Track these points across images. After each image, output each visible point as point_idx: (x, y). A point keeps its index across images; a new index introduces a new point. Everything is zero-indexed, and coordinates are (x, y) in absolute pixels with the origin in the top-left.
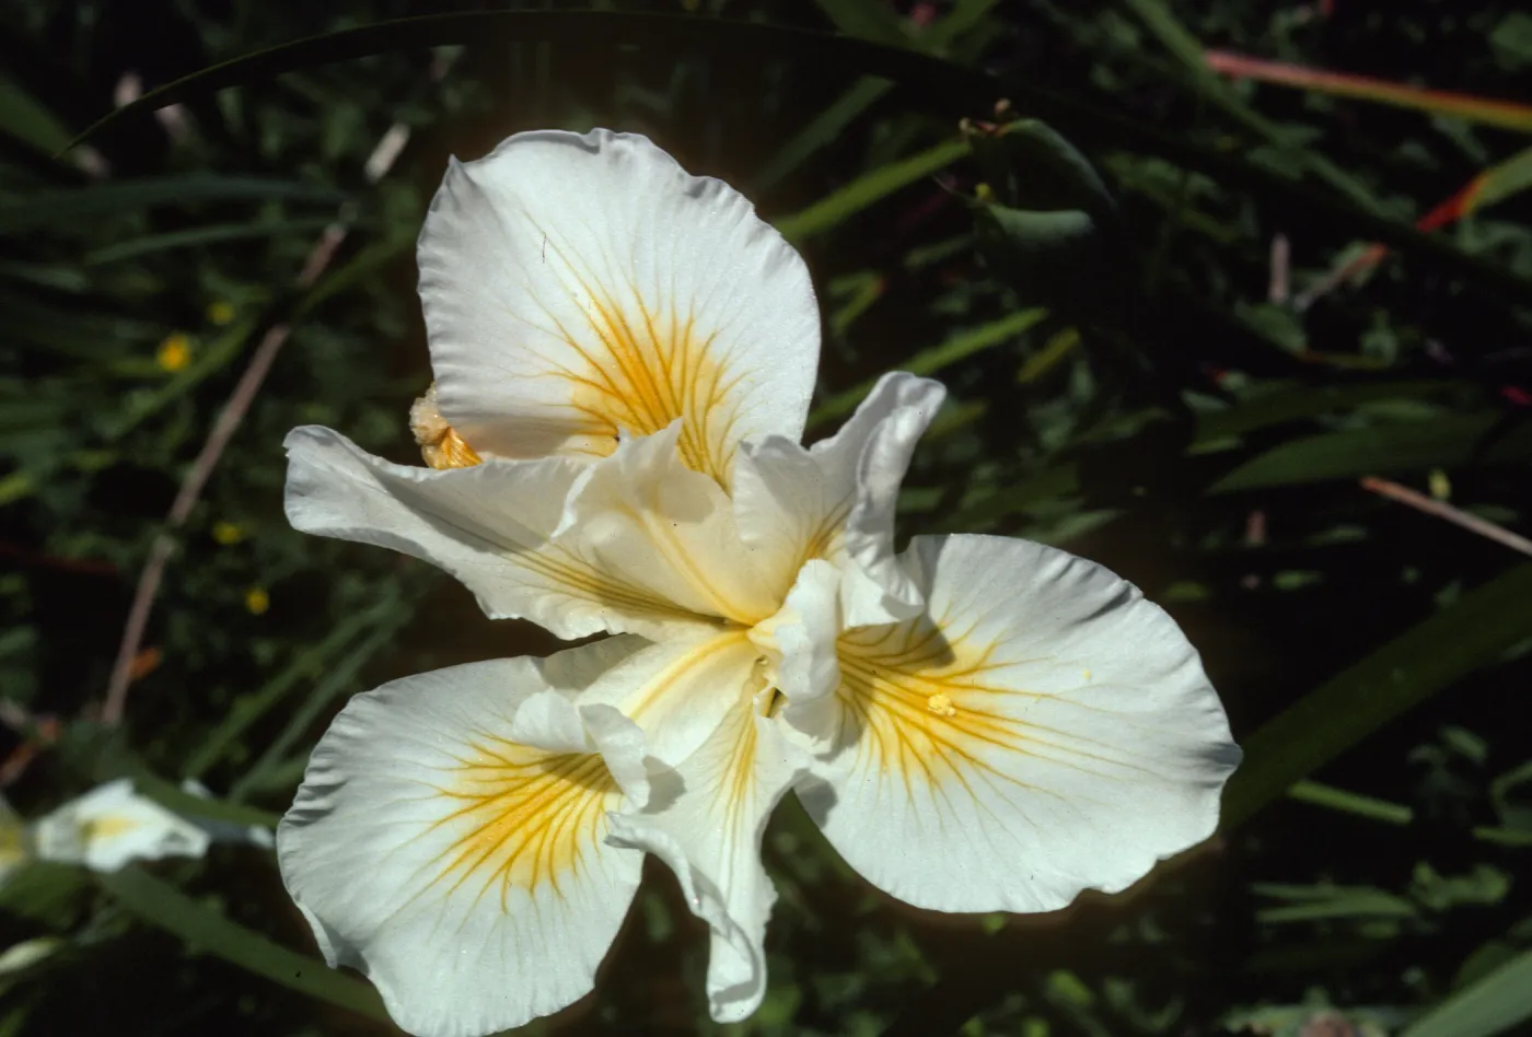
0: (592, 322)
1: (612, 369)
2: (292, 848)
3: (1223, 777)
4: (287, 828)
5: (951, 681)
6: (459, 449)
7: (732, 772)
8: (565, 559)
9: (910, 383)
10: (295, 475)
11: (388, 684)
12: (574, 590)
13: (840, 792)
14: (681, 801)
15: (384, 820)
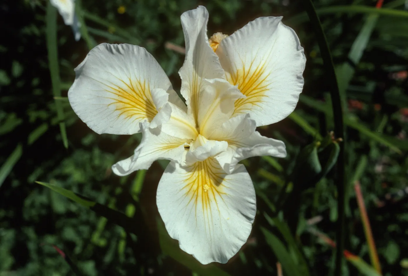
0: (259, 66)
1: (250, 76)
2: (100, 49)
3: (217, 261)
4: (105, 46)
5: (213, 188)
6: (214, 48)
7: (166, 145)
8: (199, 84)
9: (283, 148)
10: (194, 11)
11: (151, 54)
12: (192, 89)
13: (174, 173)
14: (155, 136)
15: (117, 68)
